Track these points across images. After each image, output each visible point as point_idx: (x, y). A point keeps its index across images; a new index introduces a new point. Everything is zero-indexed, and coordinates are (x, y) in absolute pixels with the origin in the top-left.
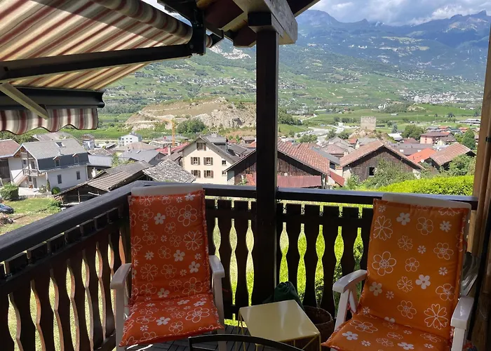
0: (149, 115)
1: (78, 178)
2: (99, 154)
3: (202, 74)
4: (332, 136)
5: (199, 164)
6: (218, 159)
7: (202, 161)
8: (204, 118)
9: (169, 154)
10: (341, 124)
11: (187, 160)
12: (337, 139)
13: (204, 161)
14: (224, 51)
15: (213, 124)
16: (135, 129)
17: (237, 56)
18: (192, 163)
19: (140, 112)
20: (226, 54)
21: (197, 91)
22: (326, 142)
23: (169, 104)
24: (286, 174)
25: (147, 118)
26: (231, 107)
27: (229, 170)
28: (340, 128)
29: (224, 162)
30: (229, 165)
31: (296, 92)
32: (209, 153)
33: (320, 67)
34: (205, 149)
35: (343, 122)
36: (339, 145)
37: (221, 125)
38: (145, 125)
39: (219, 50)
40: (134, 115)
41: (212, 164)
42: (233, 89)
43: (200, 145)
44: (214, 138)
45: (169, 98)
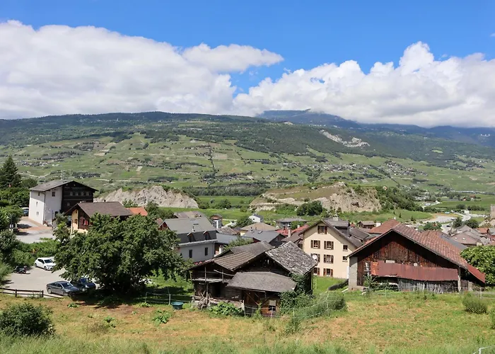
0: (272, 198)
1: (206, 254)
2: (226, 232)
3: (323, 160)
4: (458, 224)
5: (319, 248)
6: (338, 245)
7: (322, 245)
8: (325, 203)
9: (289, 236)
10: (467, 212)
11: (307, 243)
12: (466, 228)
13: (325, 245)
14: (343, 140)
15: (331, 208)
16: (258, 210)
17: (356, 144)
18: (312, 247)
19: (263, 195)
20: (346, 142)
21: (316, 176)
22: (453, 230)
23: (290, 188)
24: (416, 264)
25: (270, 201)
26: (349, 192)
27: (351, 257)
28: (467, 216)
29: (345, 247)
30: (349, 252)
31: (416, 178)
32: (328, 237)
33: (440, 154)
34: (326, 233)
35: (469, 210)
36: (469, 234)
37: (340, 209)
38: (268, 207)
39: (339, 139)
40: (258, 198)
41: (332, 248)
42: (351, 175)
43: (323, 228)
44: (335, 221)
45: (291, 182)
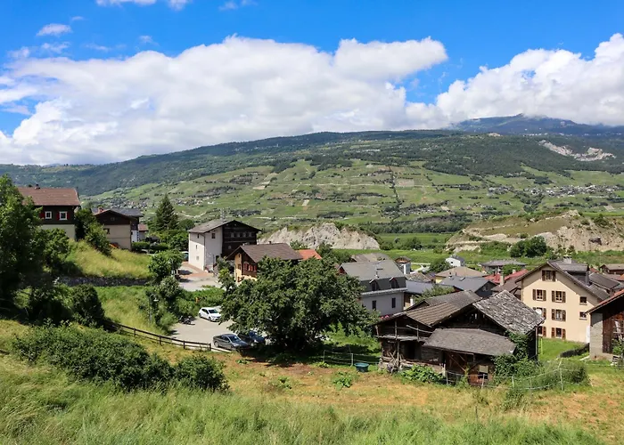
0: (475, 234)
1: (394, 306)
2: (416, 279)
3: (543, 181)
5: (545, 300)
6: (573, 296)
7: (549, 296)
8: (549, 239)
9: (502, 284)
11: (527, 293)
13: (553, 296)
14: (574, 152)
15: (560, 246)
16: (457, 250)
17: (594, 156)
18: (534, 298)
19: (463, 231)
20: (578, 155)
21: (536, 203)
23: (500, 220)
25: (473, 238)
26: (587, 223)
27: (593, 313)
29: (583, 300)
30: (589, 306)
32: (558, 285)
34: (554, 280)
37: (572, 247)
38: (470, 247)
39: (568, 152)
40: (457, 234)
41: (564, 301)
42: (588, 200)
43: (550, 274)
44: (567, 264)
45: (500, 213)
